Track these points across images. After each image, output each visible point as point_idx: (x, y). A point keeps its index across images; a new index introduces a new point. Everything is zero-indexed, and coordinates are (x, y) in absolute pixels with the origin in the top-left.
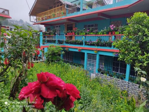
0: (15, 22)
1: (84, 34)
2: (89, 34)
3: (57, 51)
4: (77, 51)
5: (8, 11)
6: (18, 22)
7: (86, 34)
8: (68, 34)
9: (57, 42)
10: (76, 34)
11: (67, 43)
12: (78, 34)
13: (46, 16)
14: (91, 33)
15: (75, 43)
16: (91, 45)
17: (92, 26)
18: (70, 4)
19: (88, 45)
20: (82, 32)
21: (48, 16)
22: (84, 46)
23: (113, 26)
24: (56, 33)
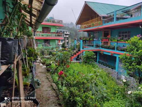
0: (67, 25)
1: (116, 41)
2: (120, 41)
3: (90, 56)
4: (110, 54)
5: (62, 21)
6: (69, 24)
7: (118, 41)
8: (103, 40)
9: (94, 46)
10: (110, 41)
11: (102, 47)
12: (111, 40)
13: (88, 25)
14: (122, 41)
15: (109, 48)
16: (121, 50)
17: (126, 32)
18: (105, 15)
19: (119, 50)
20: (114, 39)
21: (89, 25)
22: (115, 51)
23: (140, 36)
24: (94, 39)
